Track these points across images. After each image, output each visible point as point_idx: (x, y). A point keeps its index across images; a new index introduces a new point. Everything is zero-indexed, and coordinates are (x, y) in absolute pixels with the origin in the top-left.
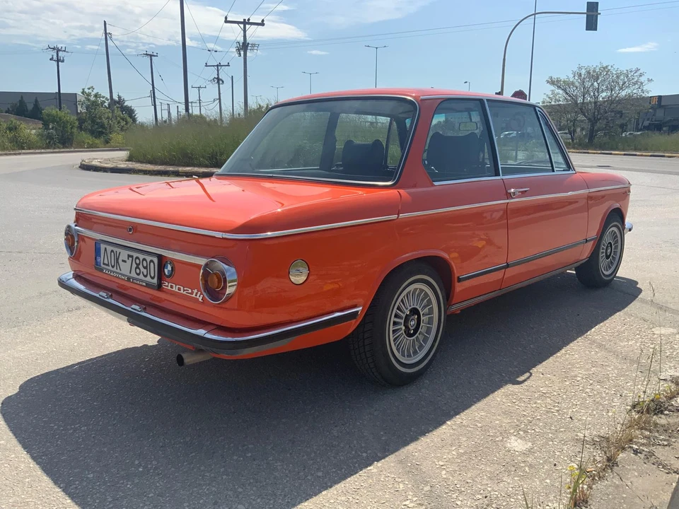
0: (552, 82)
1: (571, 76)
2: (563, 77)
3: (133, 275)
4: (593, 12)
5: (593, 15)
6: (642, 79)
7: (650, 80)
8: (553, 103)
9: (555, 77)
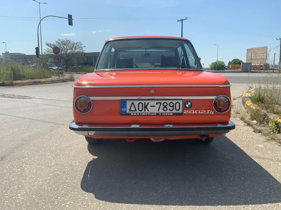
0: (48, 45)
1: (55, 43)
2: (52, 43)
3: (161, 111)
4: (70, 18)
5: (71, 20)
6: (82, 46)
7: (85, 47)
8: (49, 54)
9: (49, 43)
